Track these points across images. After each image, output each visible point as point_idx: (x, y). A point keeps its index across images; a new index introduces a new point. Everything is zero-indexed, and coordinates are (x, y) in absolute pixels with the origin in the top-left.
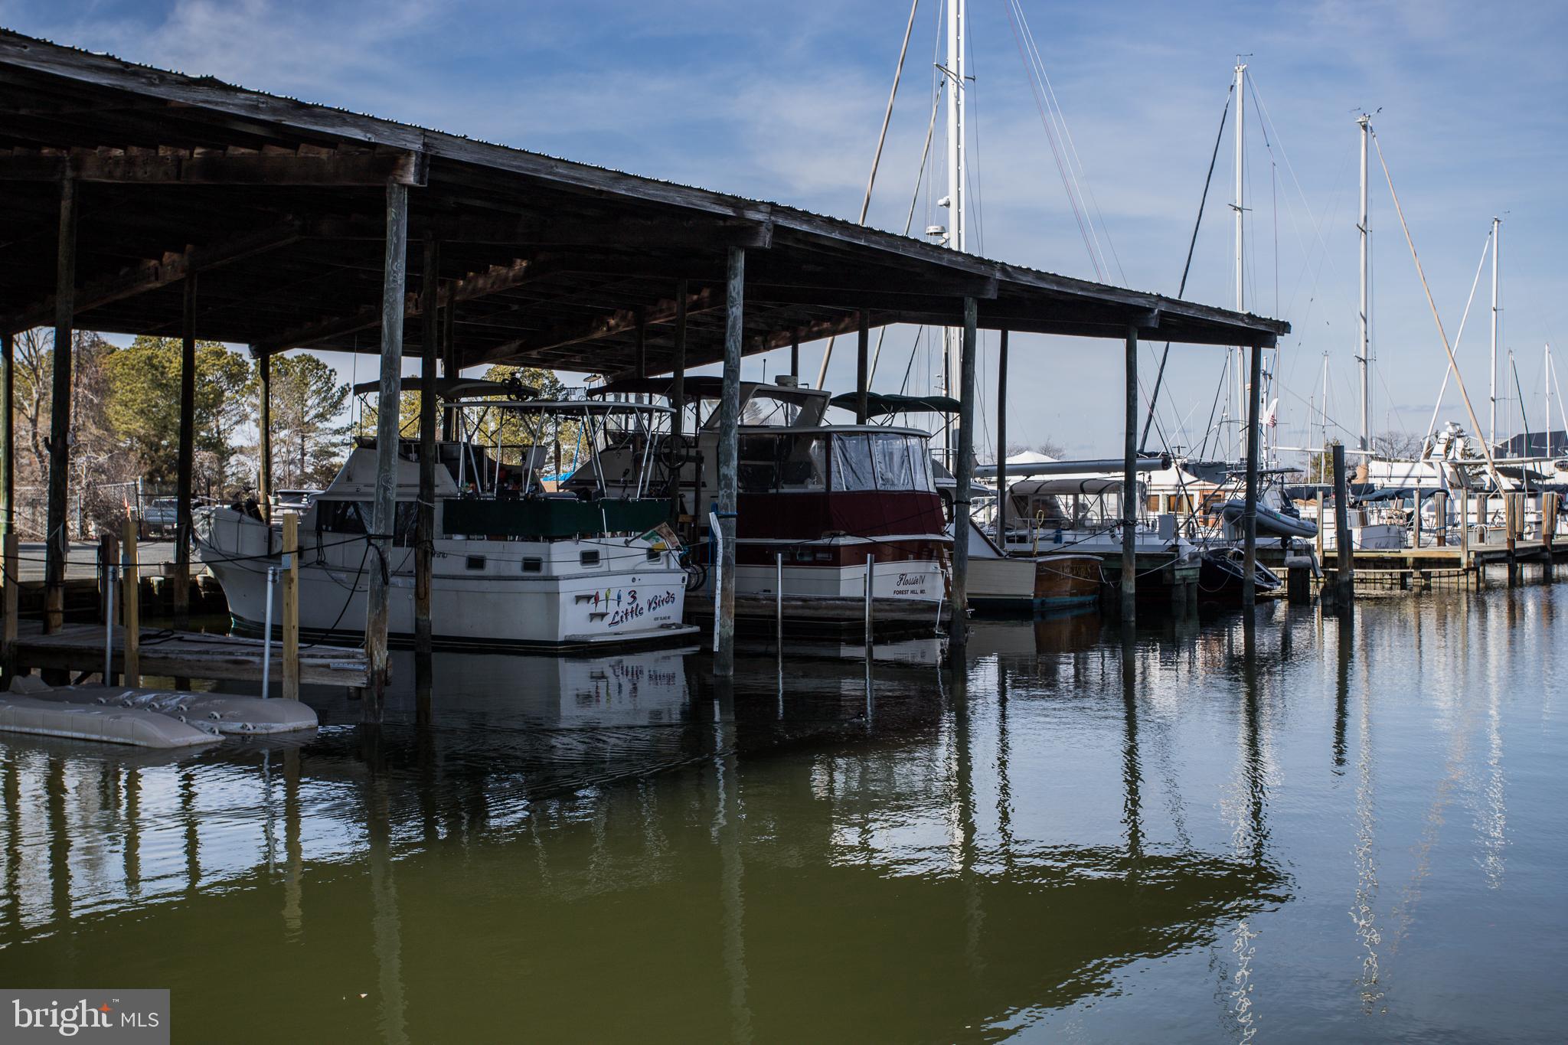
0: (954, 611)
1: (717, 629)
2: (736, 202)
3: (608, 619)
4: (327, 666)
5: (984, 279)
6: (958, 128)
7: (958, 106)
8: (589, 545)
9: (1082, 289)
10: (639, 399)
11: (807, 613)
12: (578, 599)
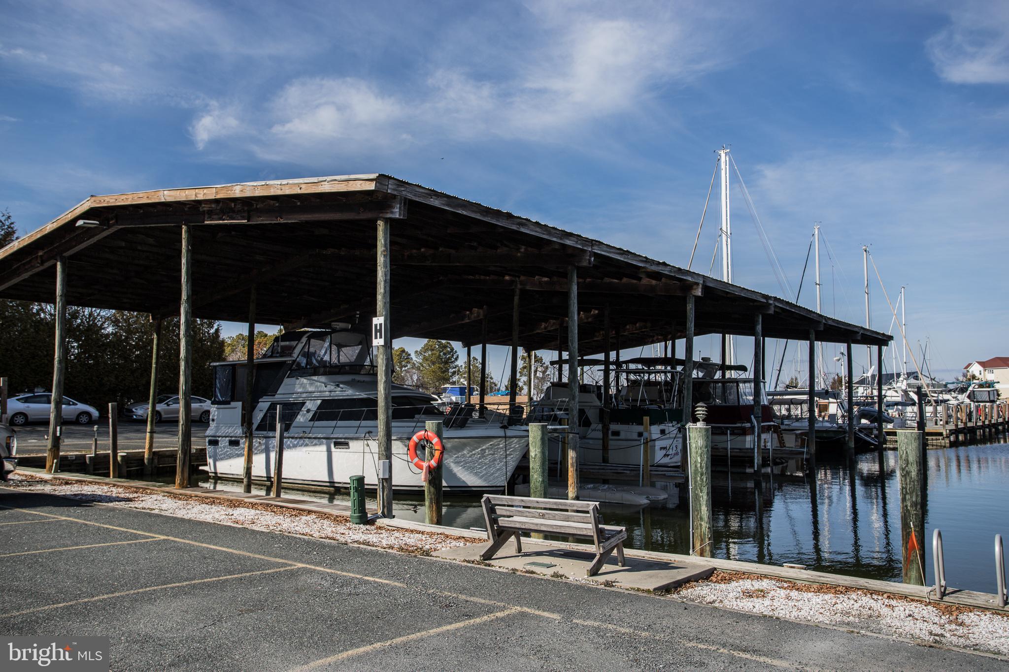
0: (811, 454)
1: (756, 461)
2: (766, 297)
3: (669, 457)
4: (665, 475)
5: (819, 322)
6: (728, 254)
7: (727, 245)
8: (662, 427)
9: (843, 325)
10: (666, 368)
11: (741, 454)
12: (661, 448)
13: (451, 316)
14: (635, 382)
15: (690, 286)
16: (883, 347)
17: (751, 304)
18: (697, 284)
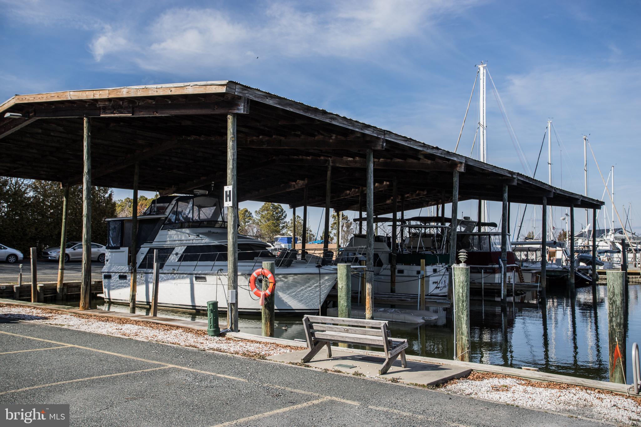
0: (543, 288)
1: (502, 292)
2: (512, 173)
3: (440, 289)
4: (436, 302)
5: (550, 191)
6: (484, 141)
7: (483, 135)
8: (434, 267)
9: (567, 194)
12: (434, 283)
13: (281, 186)
14: (415, 234)
15: (454, 164)
16: (597, 210)
17: (501, 178)
18: (461, 163)
